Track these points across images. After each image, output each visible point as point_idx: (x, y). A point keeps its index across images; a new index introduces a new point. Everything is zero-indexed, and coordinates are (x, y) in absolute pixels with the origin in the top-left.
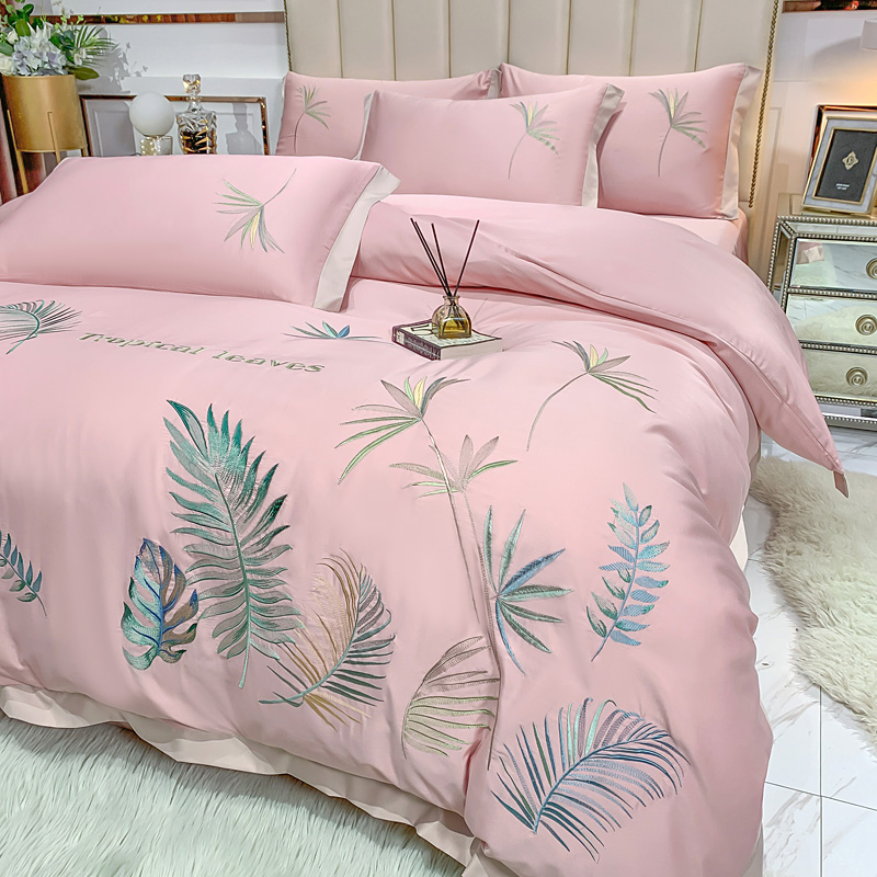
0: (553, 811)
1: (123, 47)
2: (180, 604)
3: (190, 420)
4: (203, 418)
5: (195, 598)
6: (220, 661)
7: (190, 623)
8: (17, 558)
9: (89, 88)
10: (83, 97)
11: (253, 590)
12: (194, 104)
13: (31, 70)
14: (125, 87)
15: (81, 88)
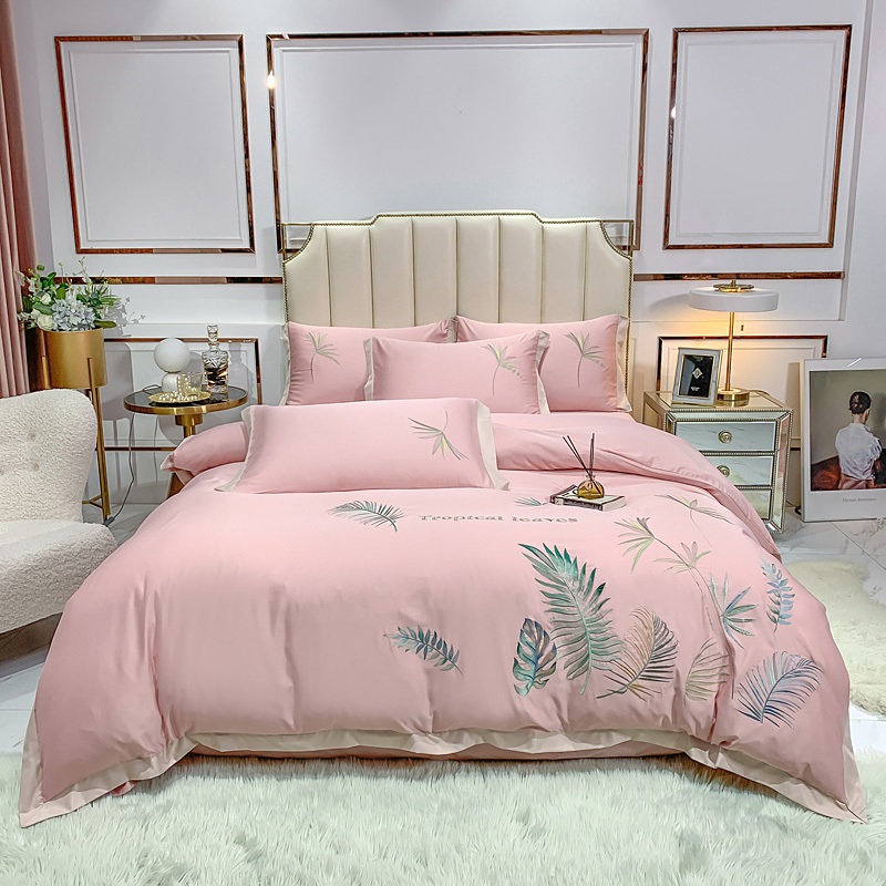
0: (769, 710)
1: (123, 301)
2: (546, 653)
3: (536, 552)
4: (544, 550)
5: (554, 648)
6: (568, 682)
7: (552, 662)
8: (441, 644)
11: (592, 636)
12: (214, 347)
13: (72, 326)
14: (126, 332)
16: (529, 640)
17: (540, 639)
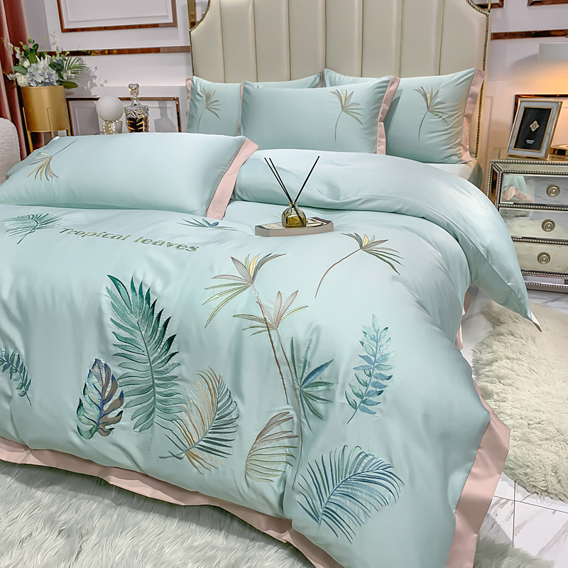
1: (92, 69)
9: (71, 94)
10: (68, 100)
12: (135, 102)
13: (37, 83)
14: (94, 93)
15: (68, 94)
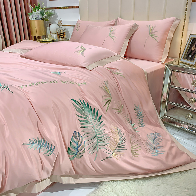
2: (82, 144)
3: (77, 103)
4: (80, 102)
5: (84, 142)
7: (84, 148)
11: (98, 136)
16: (75, 140)
17: (80, 139)
